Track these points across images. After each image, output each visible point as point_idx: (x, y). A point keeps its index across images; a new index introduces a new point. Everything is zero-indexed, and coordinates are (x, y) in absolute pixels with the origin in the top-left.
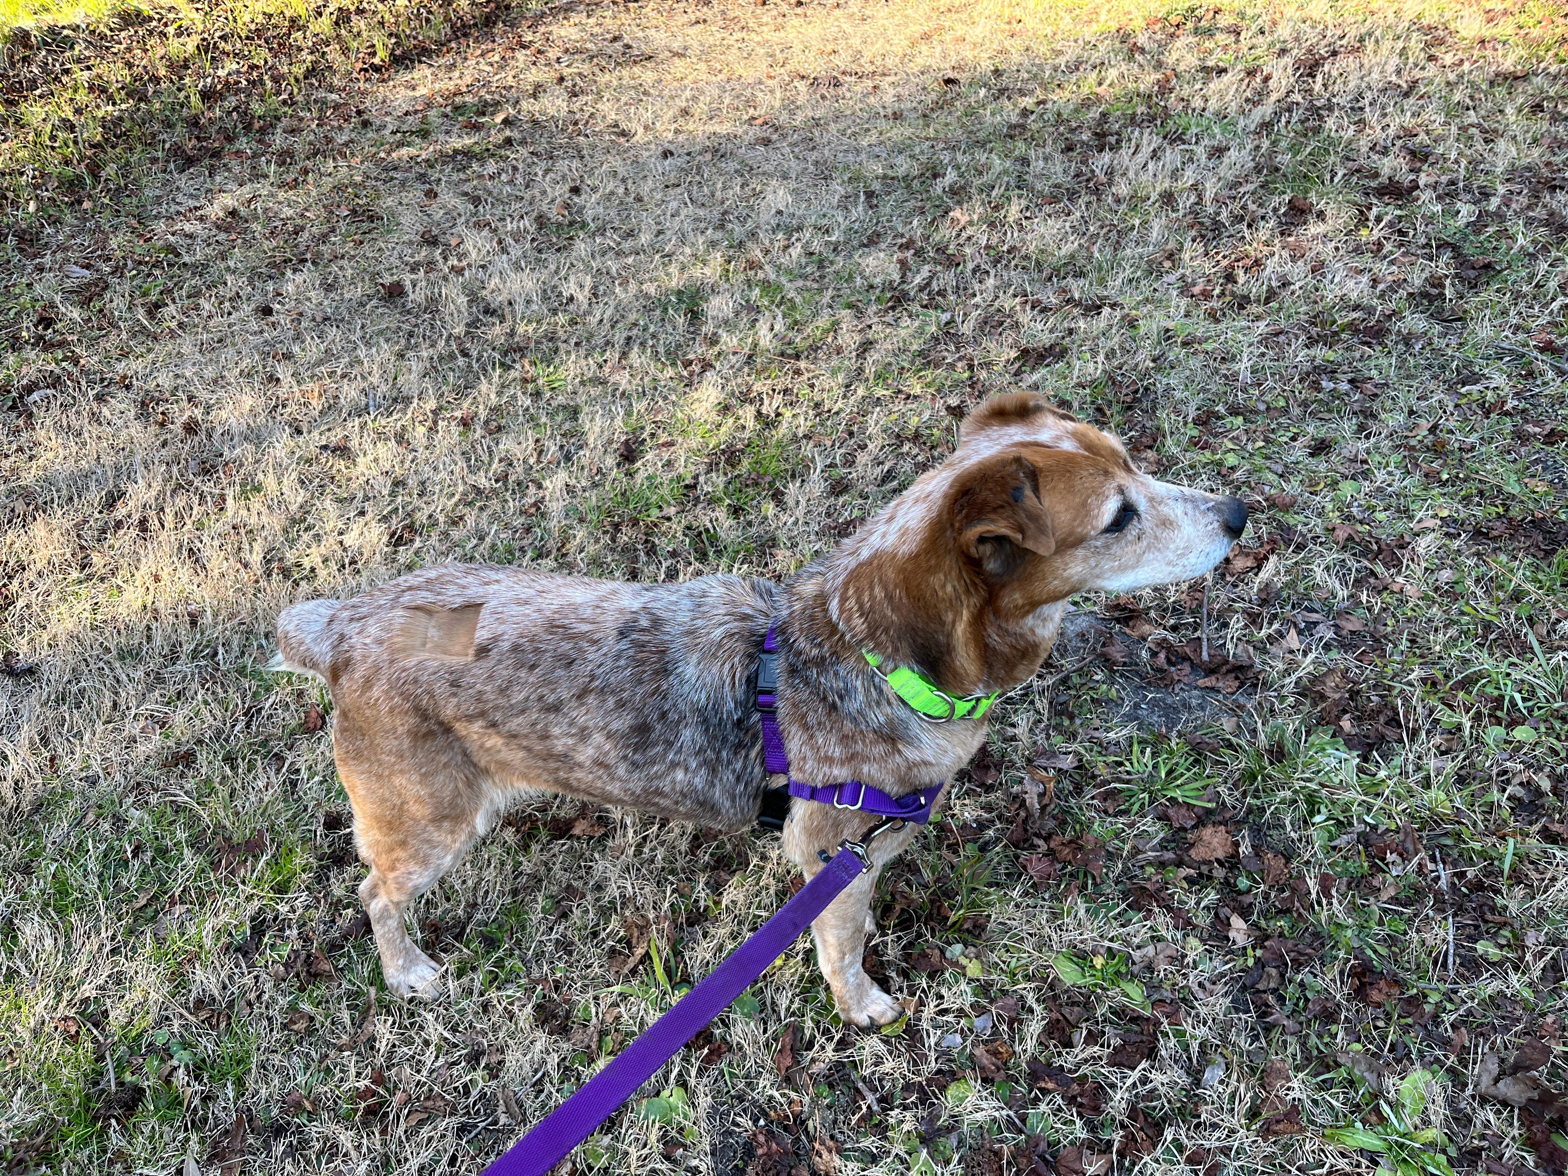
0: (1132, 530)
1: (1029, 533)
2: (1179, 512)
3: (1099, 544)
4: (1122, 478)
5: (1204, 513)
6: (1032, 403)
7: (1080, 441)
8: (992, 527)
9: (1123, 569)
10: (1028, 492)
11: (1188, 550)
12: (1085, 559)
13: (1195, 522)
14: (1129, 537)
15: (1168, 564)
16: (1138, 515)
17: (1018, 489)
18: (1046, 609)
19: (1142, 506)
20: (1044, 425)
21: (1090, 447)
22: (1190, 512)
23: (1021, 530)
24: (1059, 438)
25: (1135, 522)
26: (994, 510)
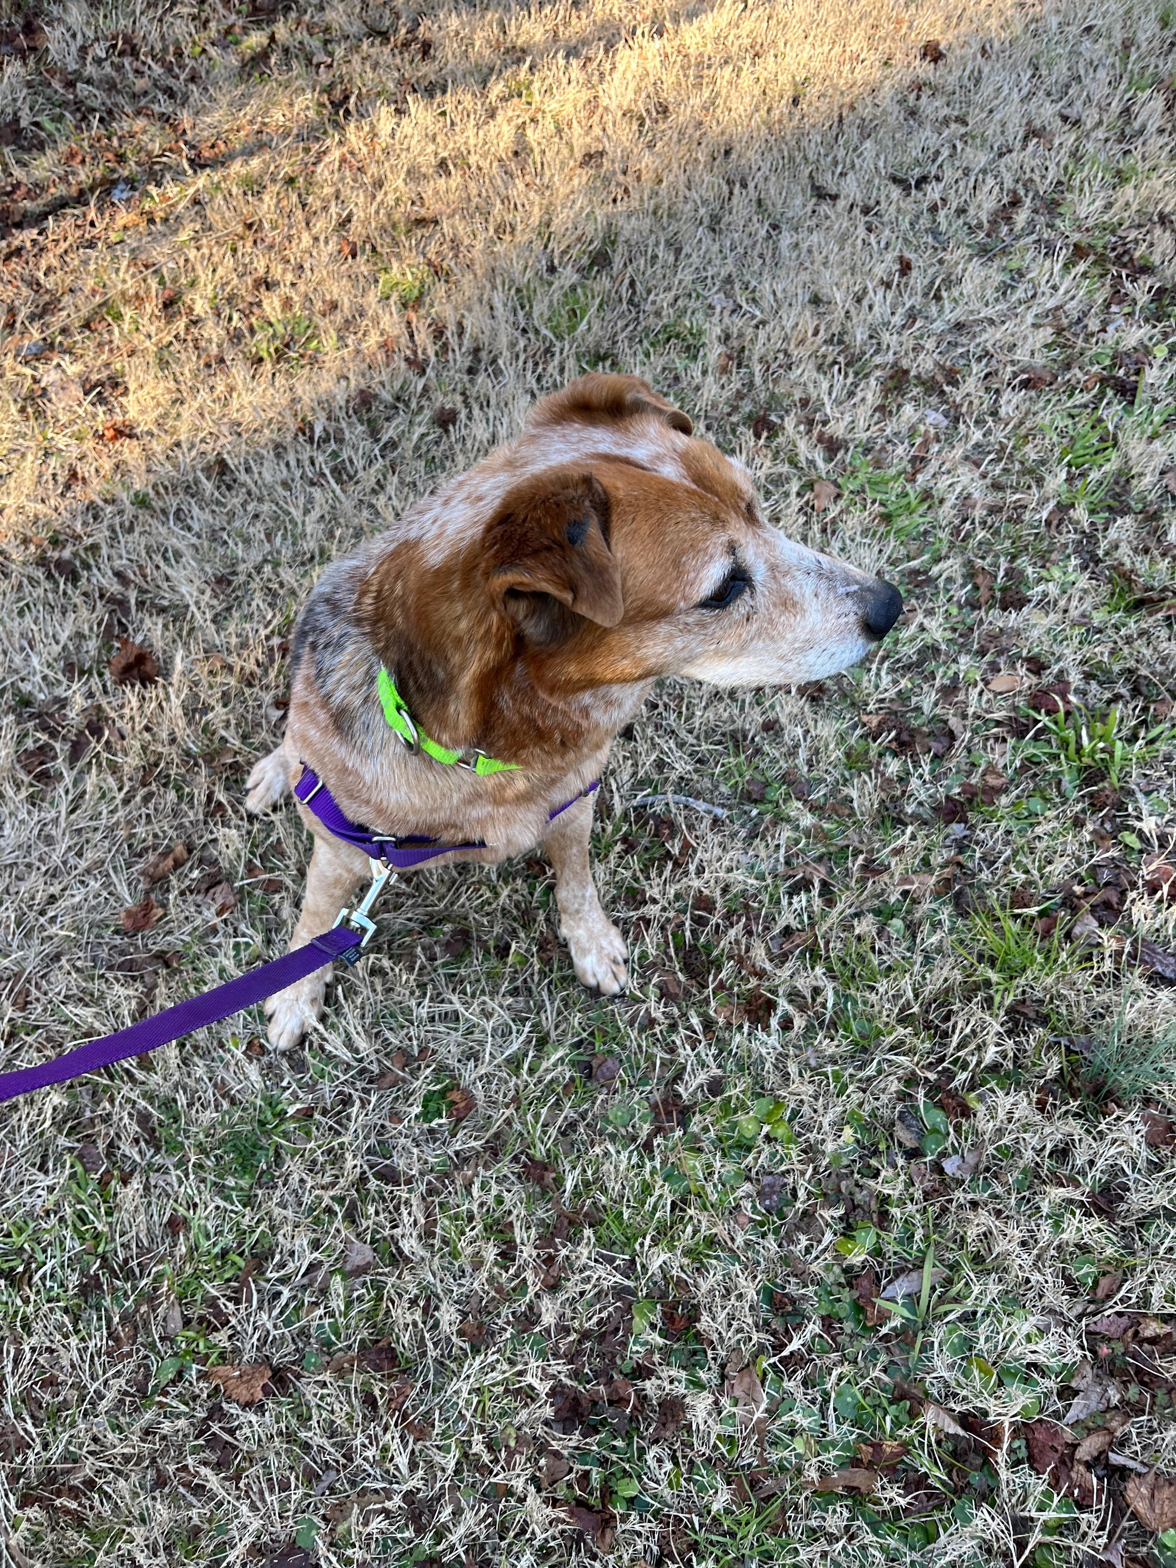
0: (740, 607)
1: (584, 592)
2: (808, 592)
3: (690, 620)
4: (737, 530)
5: (840, 599)
6: (629, 397)
7: (688, 468)
8: (526, 578)
9: (722, 654)
10: (594, 530)
11: (809, 644)
12: (670, 638)
13: (826, 610)
14: (736, 616)
15: (781, 658)
16: (752, 587)
17: (579, 525)
18: (616, 691)
19: (759, 574)
20: (643, 435)
21: (701, 479)
22: (823, 594)
23: (572, 587)
24: (659, 458)
25: (746, 596)
26: (536, 552)
